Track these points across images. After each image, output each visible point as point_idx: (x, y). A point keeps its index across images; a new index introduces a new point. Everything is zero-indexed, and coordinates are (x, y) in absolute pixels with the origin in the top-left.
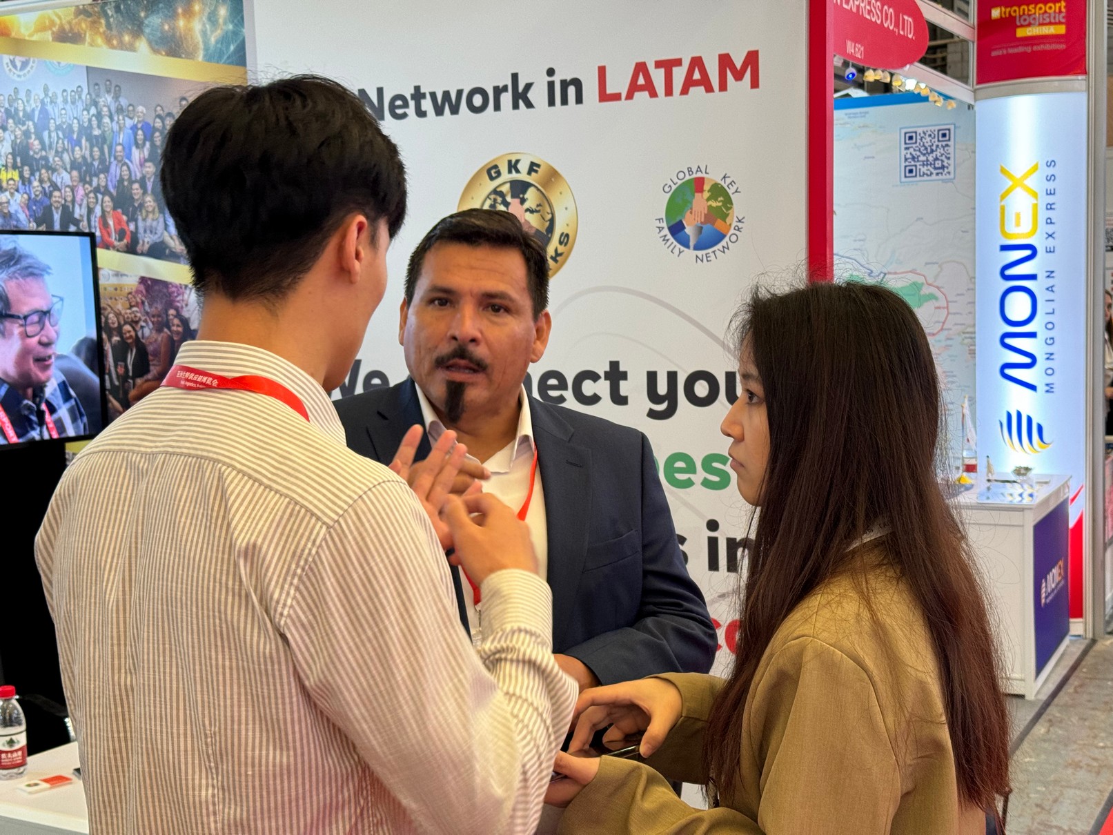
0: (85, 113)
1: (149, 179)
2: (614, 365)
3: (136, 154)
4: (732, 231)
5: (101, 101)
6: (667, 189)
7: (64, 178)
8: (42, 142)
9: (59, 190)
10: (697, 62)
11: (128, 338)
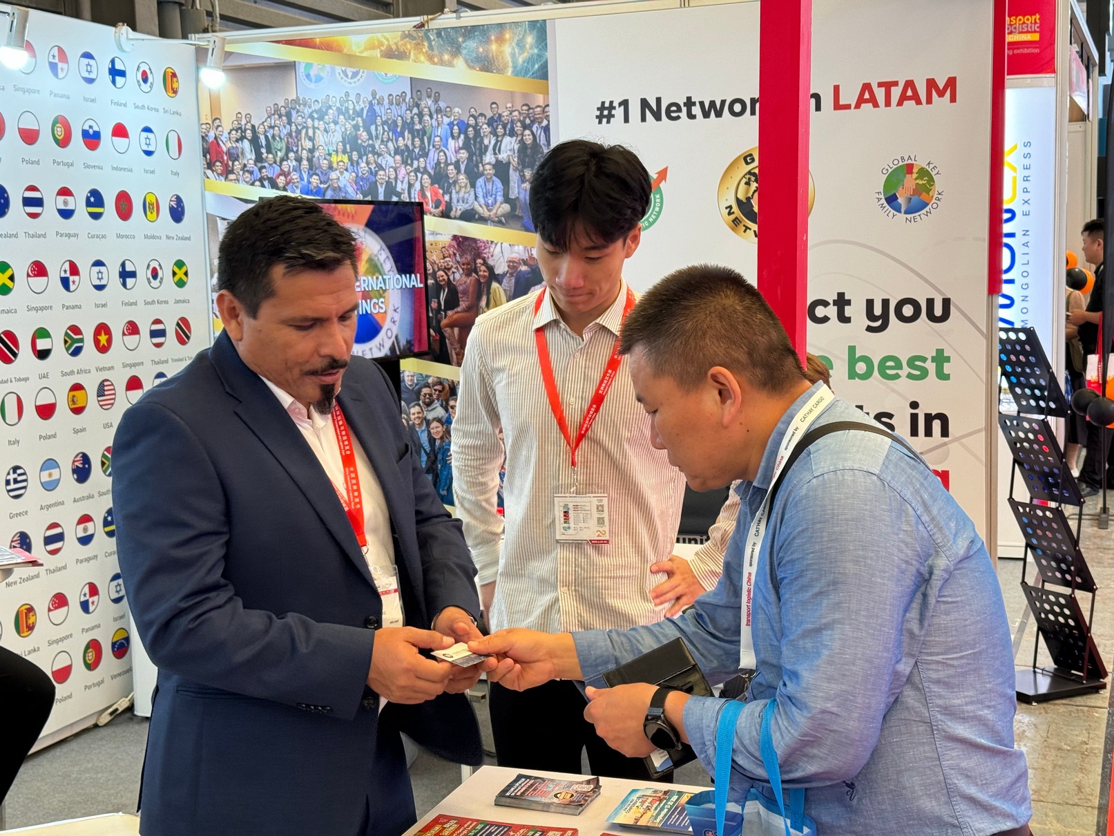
1: (463, 162)
3: (452, 144)
4: (934, 201)
5: (423, 104)
6: (885, 171)
7: (388, 161)
9: (384, 170)
11: (441, 281)
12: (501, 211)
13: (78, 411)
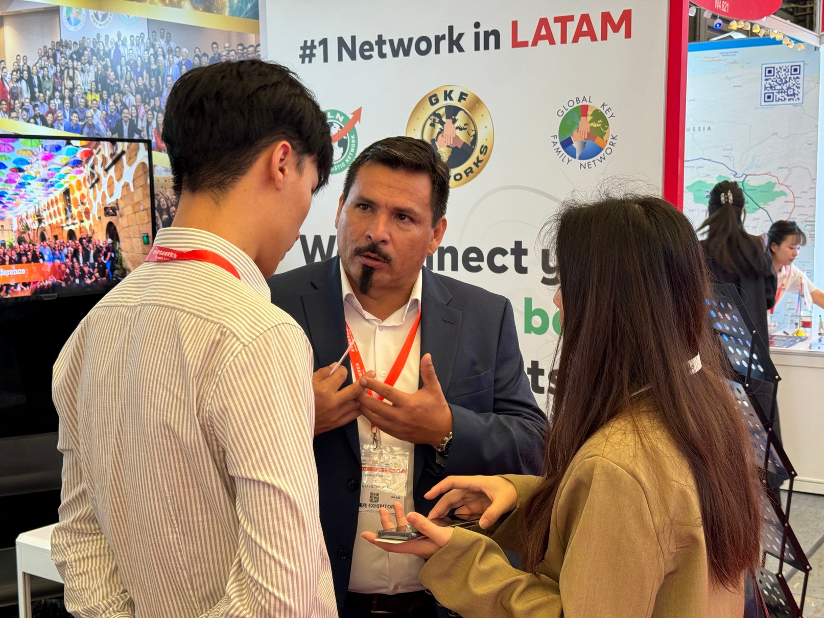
0: (146, 52)
2: (518, 244)
4: (608, 146)
6: (560, 114)
7: (131, 100)
8: (116, 74)
10: (585, 18)
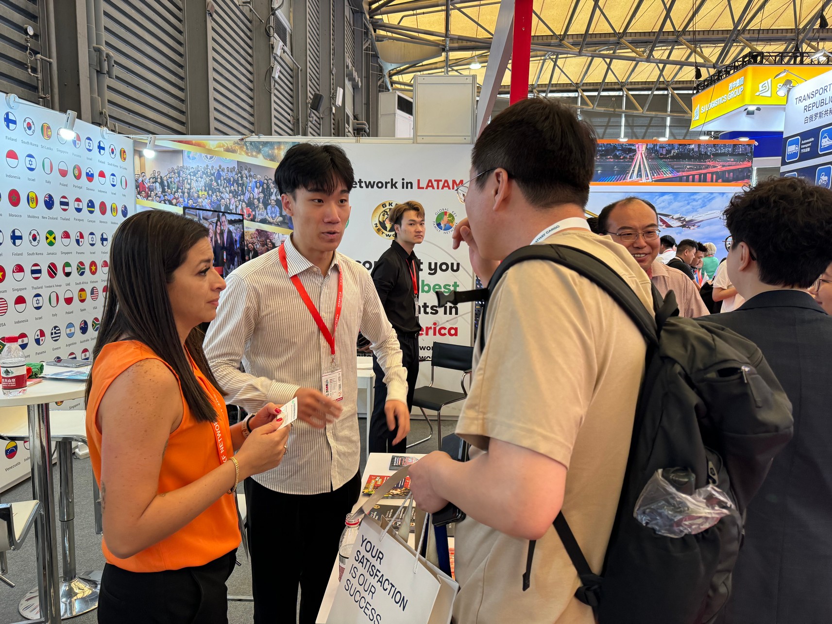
1: (261, 198)
3: (256, 190)
4: (454, 226)
5: (243, 172)
7: (226, 196)
9: (224, 200)
12: (278, 220)
13: (82, 301)
